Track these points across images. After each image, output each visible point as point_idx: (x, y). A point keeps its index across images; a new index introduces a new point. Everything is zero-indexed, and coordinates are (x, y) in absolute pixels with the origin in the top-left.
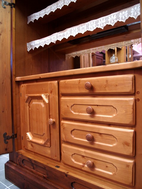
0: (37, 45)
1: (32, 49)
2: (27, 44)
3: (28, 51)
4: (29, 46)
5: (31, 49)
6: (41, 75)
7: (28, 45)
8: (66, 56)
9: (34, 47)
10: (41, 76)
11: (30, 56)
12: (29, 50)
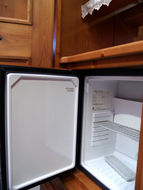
0: (98, 5)
1: (89, 14)
2: (82, 6)
3: (83, 18)
4: (85, 10)
5: (87, 14)
6: (105, 51)
7: (82, 9)
8: (139, 30)
9: (93, 10)
10: (103, 53)
11: (86, 26)
12: (84, 16)
